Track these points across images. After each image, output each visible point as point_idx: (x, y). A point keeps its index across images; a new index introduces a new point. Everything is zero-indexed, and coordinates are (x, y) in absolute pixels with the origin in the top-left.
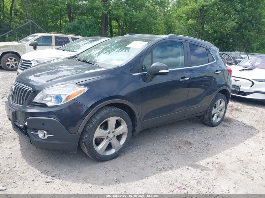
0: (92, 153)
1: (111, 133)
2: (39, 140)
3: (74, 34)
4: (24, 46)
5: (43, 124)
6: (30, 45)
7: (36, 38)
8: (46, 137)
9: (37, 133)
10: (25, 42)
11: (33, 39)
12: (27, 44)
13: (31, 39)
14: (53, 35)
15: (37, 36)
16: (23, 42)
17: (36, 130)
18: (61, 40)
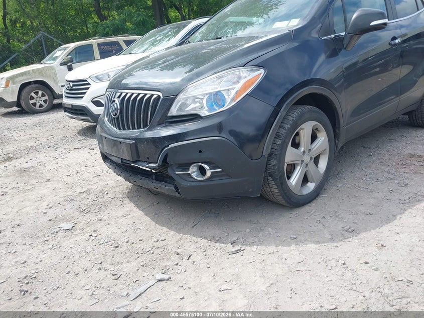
0: (286, 192)
1: (307, 152)
2: (193, 184)
3: (126, 35)
4: (52, 68)
5: (200, 152)
6: (61, 64)
7: (68, 51)
8: (209, 174)
9: (188, 172)
10: (52, 62)
11: (64, 53)
12: (55, 63)
13: (61, 53)
14: (94, 42)
15: (69, 47)
16: (48, 62)
17: (186, 167)
18: (108, 48)
